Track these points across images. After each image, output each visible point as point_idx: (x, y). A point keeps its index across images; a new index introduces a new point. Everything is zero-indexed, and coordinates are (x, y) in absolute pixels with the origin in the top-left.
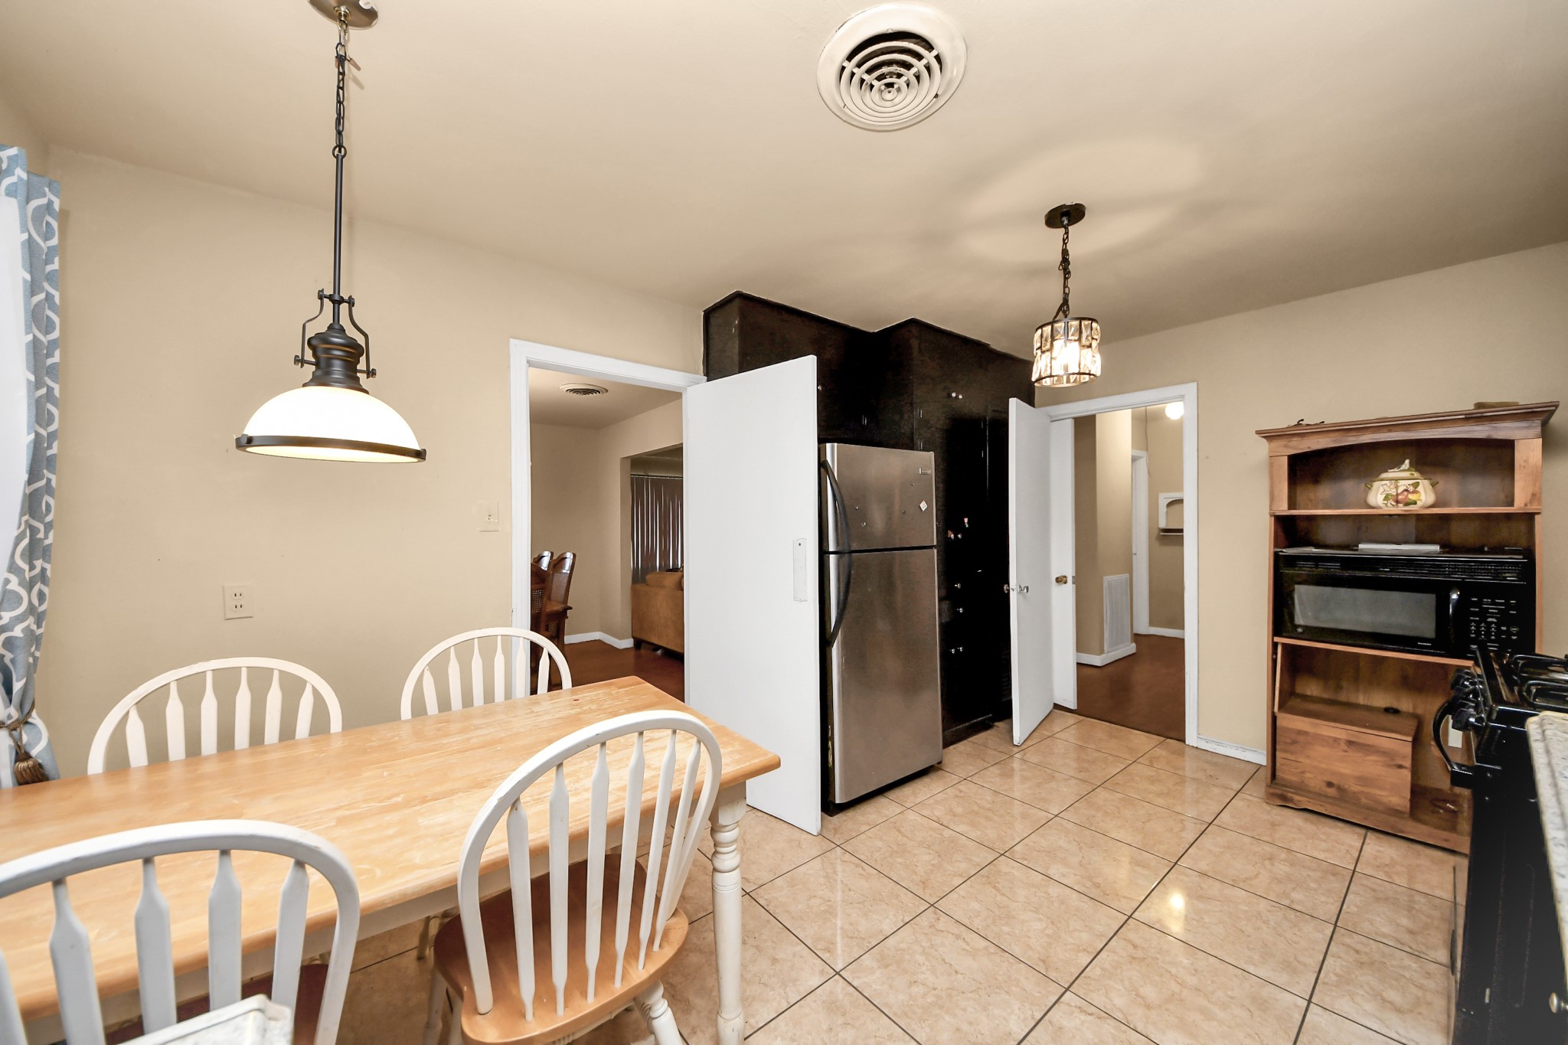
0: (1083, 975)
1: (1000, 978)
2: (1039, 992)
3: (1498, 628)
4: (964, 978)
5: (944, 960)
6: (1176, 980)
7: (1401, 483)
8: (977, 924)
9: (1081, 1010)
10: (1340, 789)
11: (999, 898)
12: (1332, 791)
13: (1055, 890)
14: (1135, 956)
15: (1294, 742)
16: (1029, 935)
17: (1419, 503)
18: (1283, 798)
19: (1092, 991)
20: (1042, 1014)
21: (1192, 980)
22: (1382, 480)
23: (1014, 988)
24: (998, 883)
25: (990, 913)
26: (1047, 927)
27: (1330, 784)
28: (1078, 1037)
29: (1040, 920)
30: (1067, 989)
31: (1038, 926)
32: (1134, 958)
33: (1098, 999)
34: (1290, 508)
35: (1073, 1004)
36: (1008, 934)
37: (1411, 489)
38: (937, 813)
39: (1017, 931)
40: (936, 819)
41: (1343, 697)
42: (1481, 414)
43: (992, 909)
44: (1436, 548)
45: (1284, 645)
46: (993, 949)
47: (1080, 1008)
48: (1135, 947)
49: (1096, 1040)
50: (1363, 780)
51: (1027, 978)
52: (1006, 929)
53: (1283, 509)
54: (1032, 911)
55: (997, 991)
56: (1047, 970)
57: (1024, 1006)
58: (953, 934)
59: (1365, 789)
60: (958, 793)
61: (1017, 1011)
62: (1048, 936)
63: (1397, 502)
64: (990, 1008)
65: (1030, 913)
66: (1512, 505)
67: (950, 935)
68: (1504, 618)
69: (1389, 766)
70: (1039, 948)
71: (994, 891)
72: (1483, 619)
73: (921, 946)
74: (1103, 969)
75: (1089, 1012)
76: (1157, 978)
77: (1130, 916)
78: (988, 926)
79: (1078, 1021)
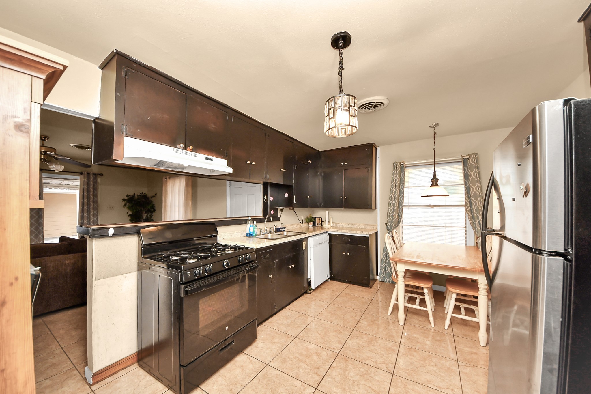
0: (334, 358)
1: (357, 351)
2: (346, 350)
4: (367, 350)
5: (376, 354)
6: (306, 363)
8: (373, 370)
9: (334, 349)
11: (370, 385)
14: (317, 369)
16: (353, 369)
19: (332, 354)
20: (344, 345)
25: (370, 376)
26: (348, 374)
29: (351, 377)
30: (338, 354)
31: (351, 374)
33: (330, 352)
35: (337, 350)
36: (361, 368)
39: (358, 370)
43: (370, 378)
46: (363, 361)
48: (317, 373)
51: (350, 354)
52: (362, 370)
54: (356, 381)
55: (357, 349)
56: (345, 358)
58: (378, 363)
61: (350, 345)
62: (347, 371)
64: (357, 344)
65: (356, 380)
70: (349, 365)
71: (374, 388)
74: (328, 362)
75: (332, 349)
76: (312, 362)
77: (316, 389)
78: (369, 369)
79: (335, 346)
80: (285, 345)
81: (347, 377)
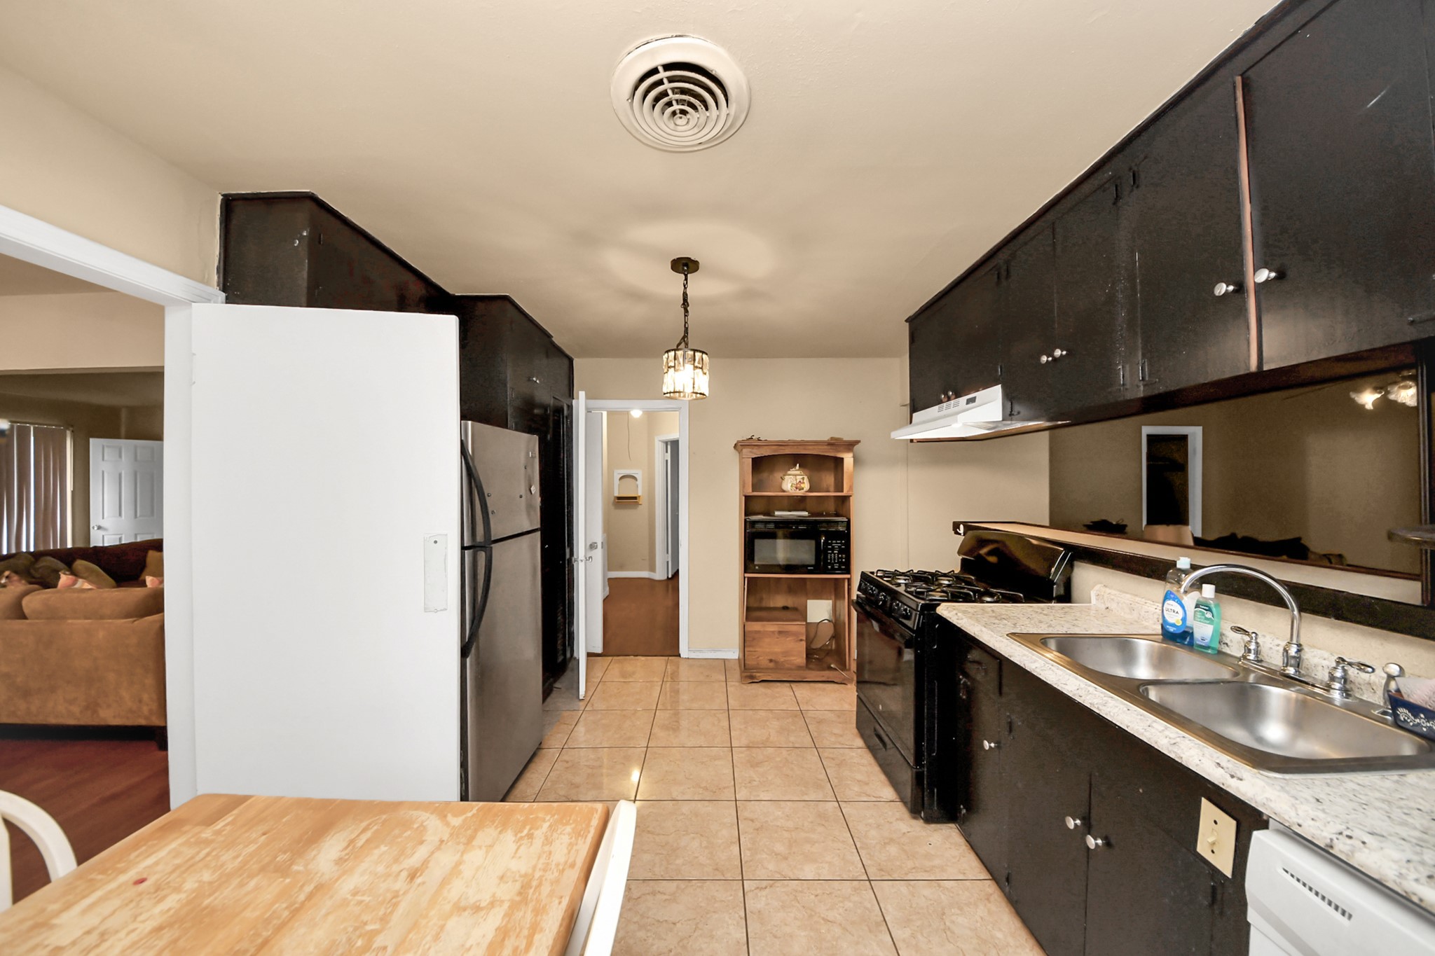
0: (743, 862)
1: (703, 904)
2: (731, 895)
3: (838, 556)
4: (682, 924)
5: (659, 921)
6: (784, 830)
7: (798, 477)
8: (659, 871)
9: (761, 889)
10: (776, 662)
12: (772, 665)
13: (686, 808)
14: (756, 827)
15: (754, 639)
16: (696, 855)
17: (805, 489)
18: (752, 677)
19: (755, 870)
20: (743, 910)
21: (790, 824)
22: (789, 475)
23: (716, 905)
24: (648, 827)
25: (661, 856)
26: (701, 841)
27: (771, 661)
28: (771, 910)
29: (694, 838)
30: (743, 879)
31: (696, 844)
32: (757, 830)
33: (762, 874)
34: (753, 491)
35: (753, 889)
36: (683, 865)
37: (802, 481)
38: (562, 793)
39: (687, 858)
40: (564, 799)
41: (764, 604)
42: (834, 443)
43: (660, 852)
44: (806, 514)
45: (748, 578)
46: (682, 885)
47: (758, 888)
48: (752, 821)
49: (781, 904)
50: (786, 653)
51: (717, 891)
52: (679, 861)
53: (749, 492)
54: (684, 835)
55: (708, 916)
56: (723, 875)
57: (730, 914)
58: (648, 894)
59: (786, 659)
60: (567, 765)
61: (730, 922)
62: (706, 847)
63: (797, 488)
64: (714, 933)
65: (685, 837)
66: (842, 492)
67: (648, 897)
68: (841, 552)
69: (797, 641)
70: (708, 861)
72: (833, 552)
73: (635, 923)
74: (749, 849)
75: (764, 887)
76: (776, 835)
77: (736, 801)
78: (667, 868)
79: (764, 899)
80: (861, 848)
81: (701, 835)
